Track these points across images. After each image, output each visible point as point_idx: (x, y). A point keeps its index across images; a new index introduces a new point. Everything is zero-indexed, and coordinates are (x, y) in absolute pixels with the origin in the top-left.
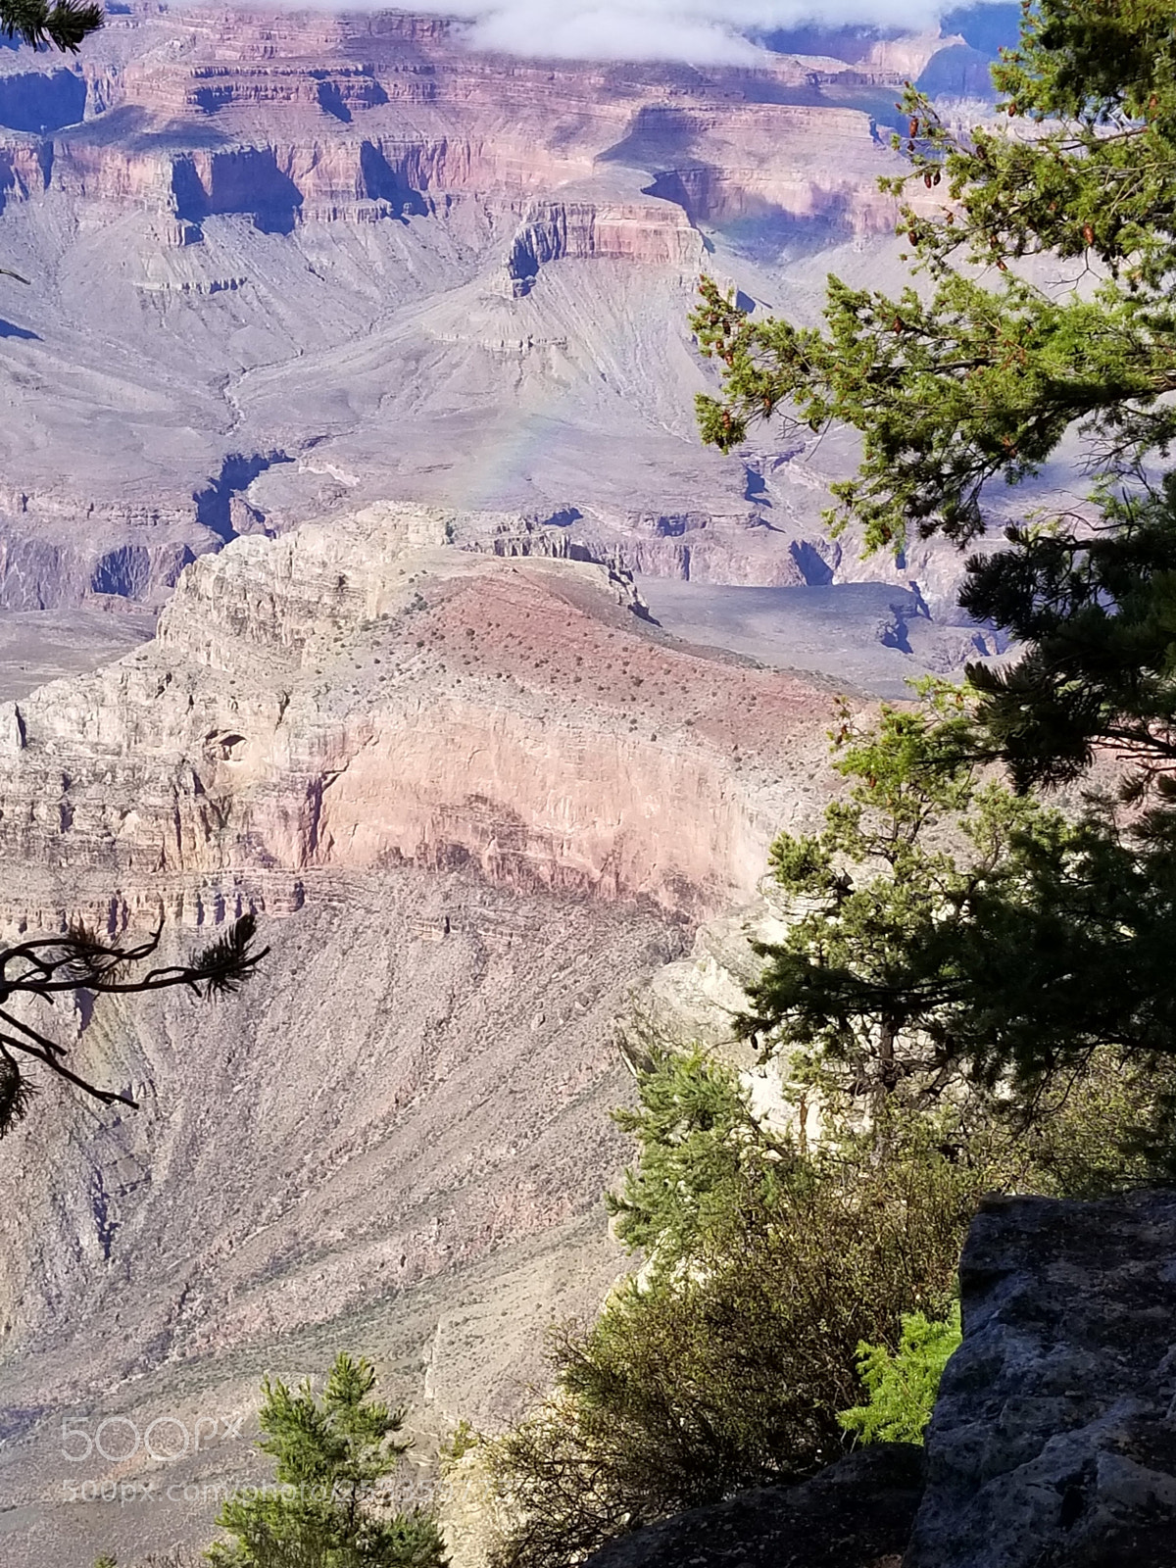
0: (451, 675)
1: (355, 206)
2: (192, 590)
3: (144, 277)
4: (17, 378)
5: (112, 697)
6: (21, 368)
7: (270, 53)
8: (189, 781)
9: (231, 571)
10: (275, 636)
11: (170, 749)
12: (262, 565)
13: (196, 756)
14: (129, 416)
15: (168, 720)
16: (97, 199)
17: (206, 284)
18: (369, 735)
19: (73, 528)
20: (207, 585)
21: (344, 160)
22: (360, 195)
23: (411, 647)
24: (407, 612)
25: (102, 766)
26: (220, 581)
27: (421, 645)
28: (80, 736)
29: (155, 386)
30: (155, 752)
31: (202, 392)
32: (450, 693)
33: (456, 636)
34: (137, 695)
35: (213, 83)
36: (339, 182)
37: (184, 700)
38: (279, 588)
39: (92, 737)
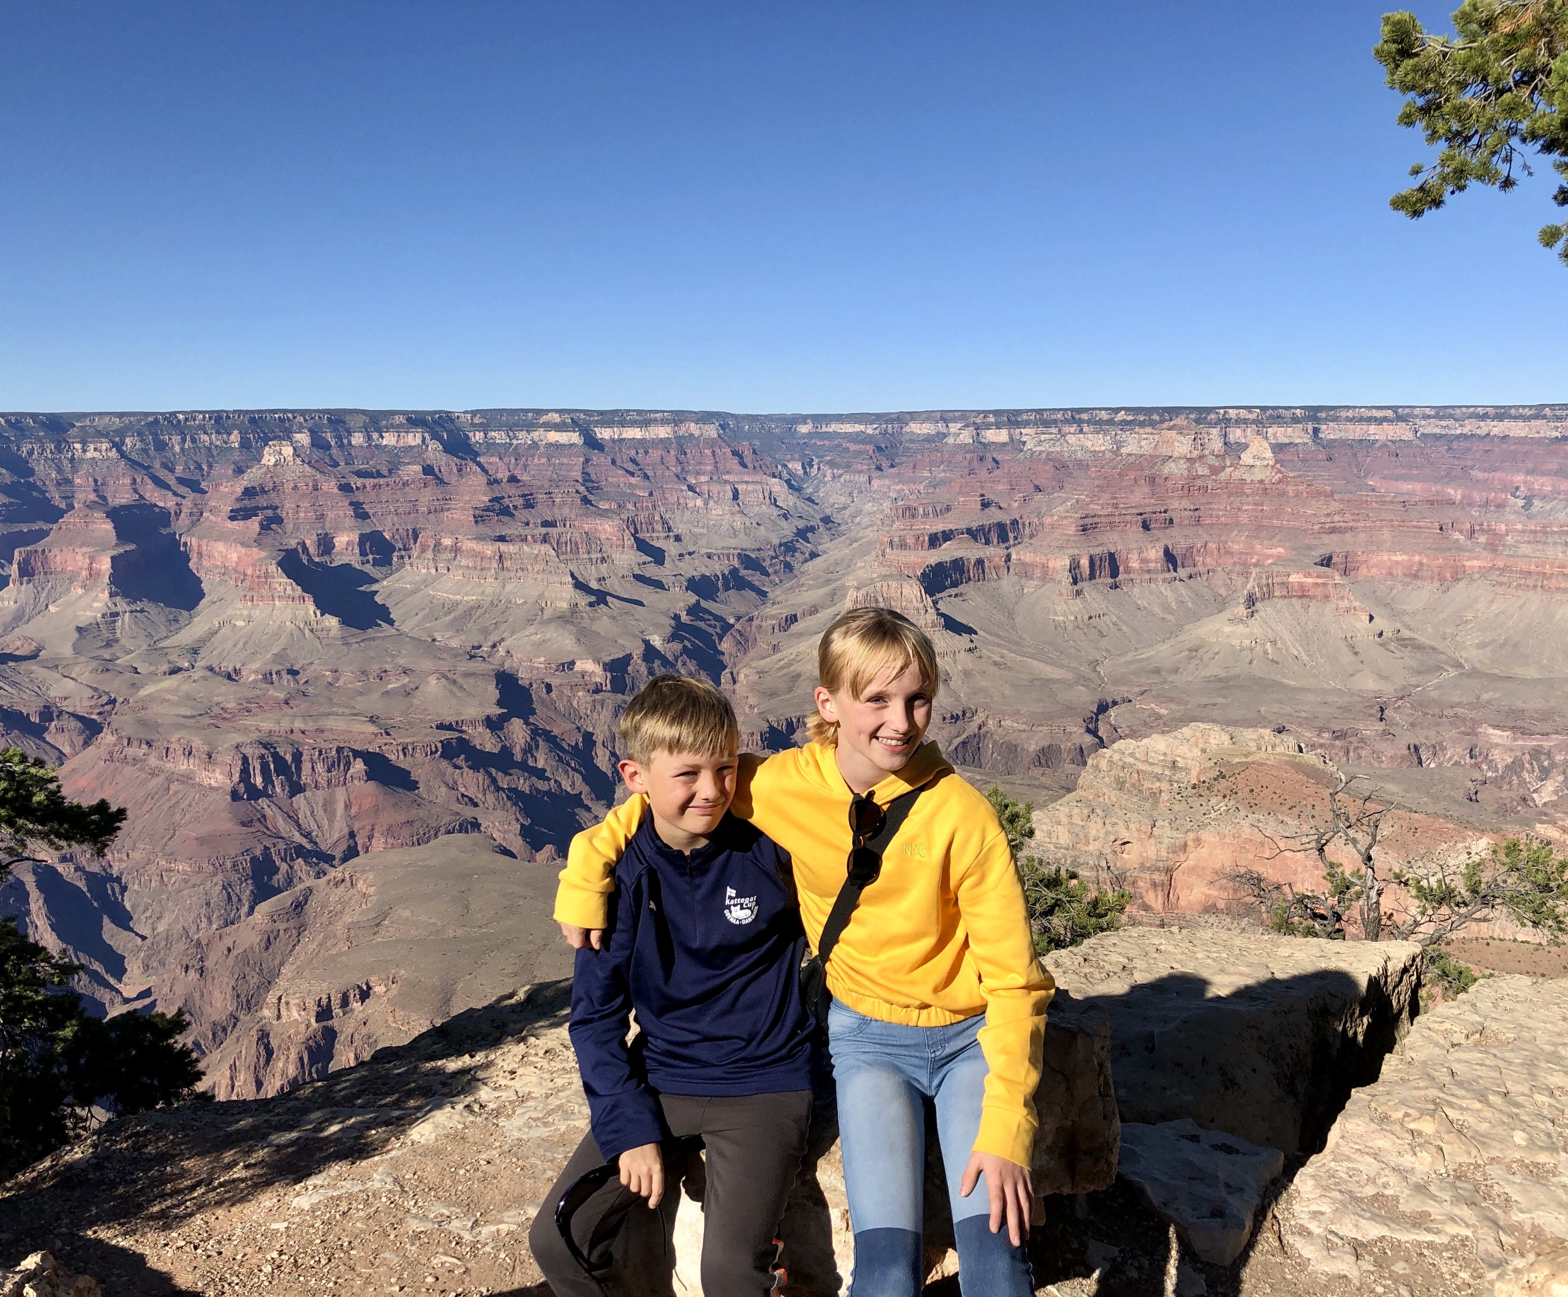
0: (1243, 813)
1: (1161, 577)
2: (1096, 767)
3: (1056, 614)
4: (995, 663)
5: (1064, 820)
6: (998, 659)
7: (1116, 506)
8: (1103, 864)
9: (1116, 757)
10: (1140, 791)
11: (1093, 847)
12: (1132, 755)
13: (1107, 850)
14: (1051, 681)
15: (1093, 833)
16: (1032, 579)
17: (1087, 617)
18: (1198, 841)
19: (1024, 735)
20: (1104, 765)
21: (1155, 553)
22: (1163, 571)
23: (1220, 798)
24: (1215, 779)
25: (1060, 855)
26: (1110, 762)
27: (1225, 797)
28: (1048, 840)
29: (1061, 666)
30: (1086, 848)
31: (1085, 669)
32: (1243, 823)
33: (1244, 793)
34: (1077, 820)
35: (1089, 521)
36: (1152, 565)
37: (1100, 822)
38: (1141, 766)
39: (1054, 840)
